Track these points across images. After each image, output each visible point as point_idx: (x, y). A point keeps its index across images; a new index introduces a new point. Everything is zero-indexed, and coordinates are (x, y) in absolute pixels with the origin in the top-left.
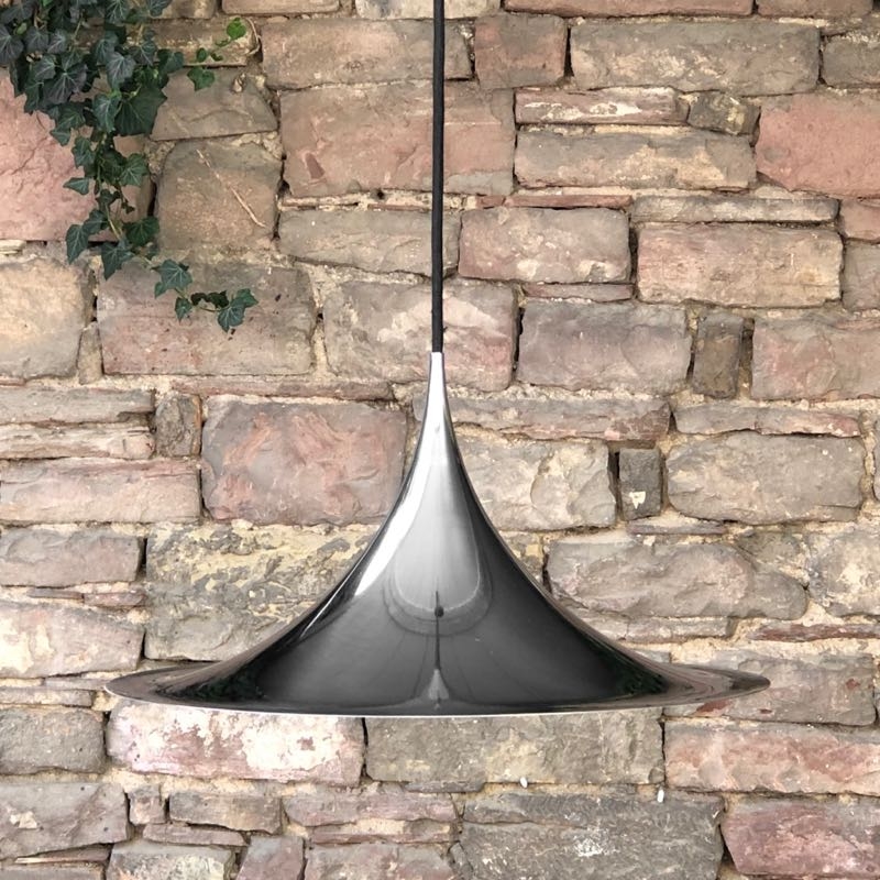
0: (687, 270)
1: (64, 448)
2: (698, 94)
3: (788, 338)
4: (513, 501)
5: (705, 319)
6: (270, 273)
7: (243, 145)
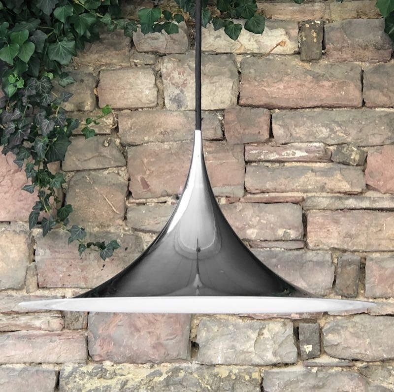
0: (332, 233)
1: (18, 325)
2: (336, 146)
3: (383, 266)
4: (245, 350)
5: (341, 257)
6: (122, 236)
7: (109, 173)
